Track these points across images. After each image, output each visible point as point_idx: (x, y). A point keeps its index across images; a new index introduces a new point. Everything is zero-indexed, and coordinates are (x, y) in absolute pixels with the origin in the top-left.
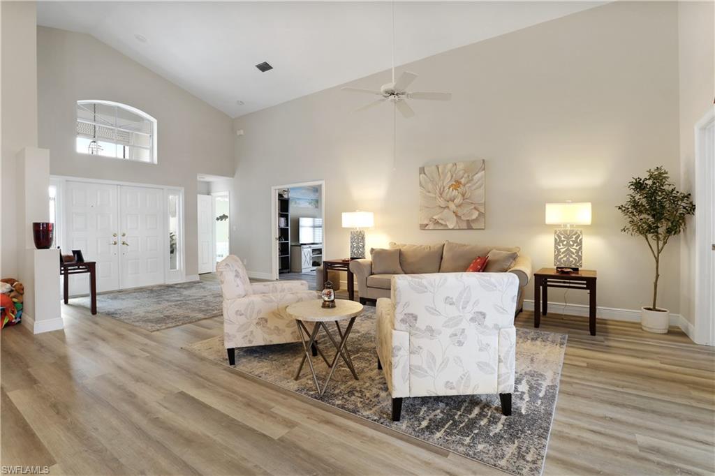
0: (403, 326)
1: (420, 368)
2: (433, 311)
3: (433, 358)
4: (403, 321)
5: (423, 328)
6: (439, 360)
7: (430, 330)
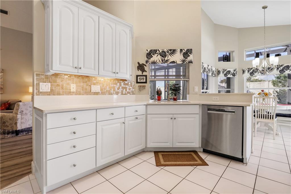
0: (20, 114)
1: (23, 122)
2: (27, 110)
3: (26, 120)
4: (20, 112)
5: (24, 113)
6: (27, 120)
7: (26, 114)
